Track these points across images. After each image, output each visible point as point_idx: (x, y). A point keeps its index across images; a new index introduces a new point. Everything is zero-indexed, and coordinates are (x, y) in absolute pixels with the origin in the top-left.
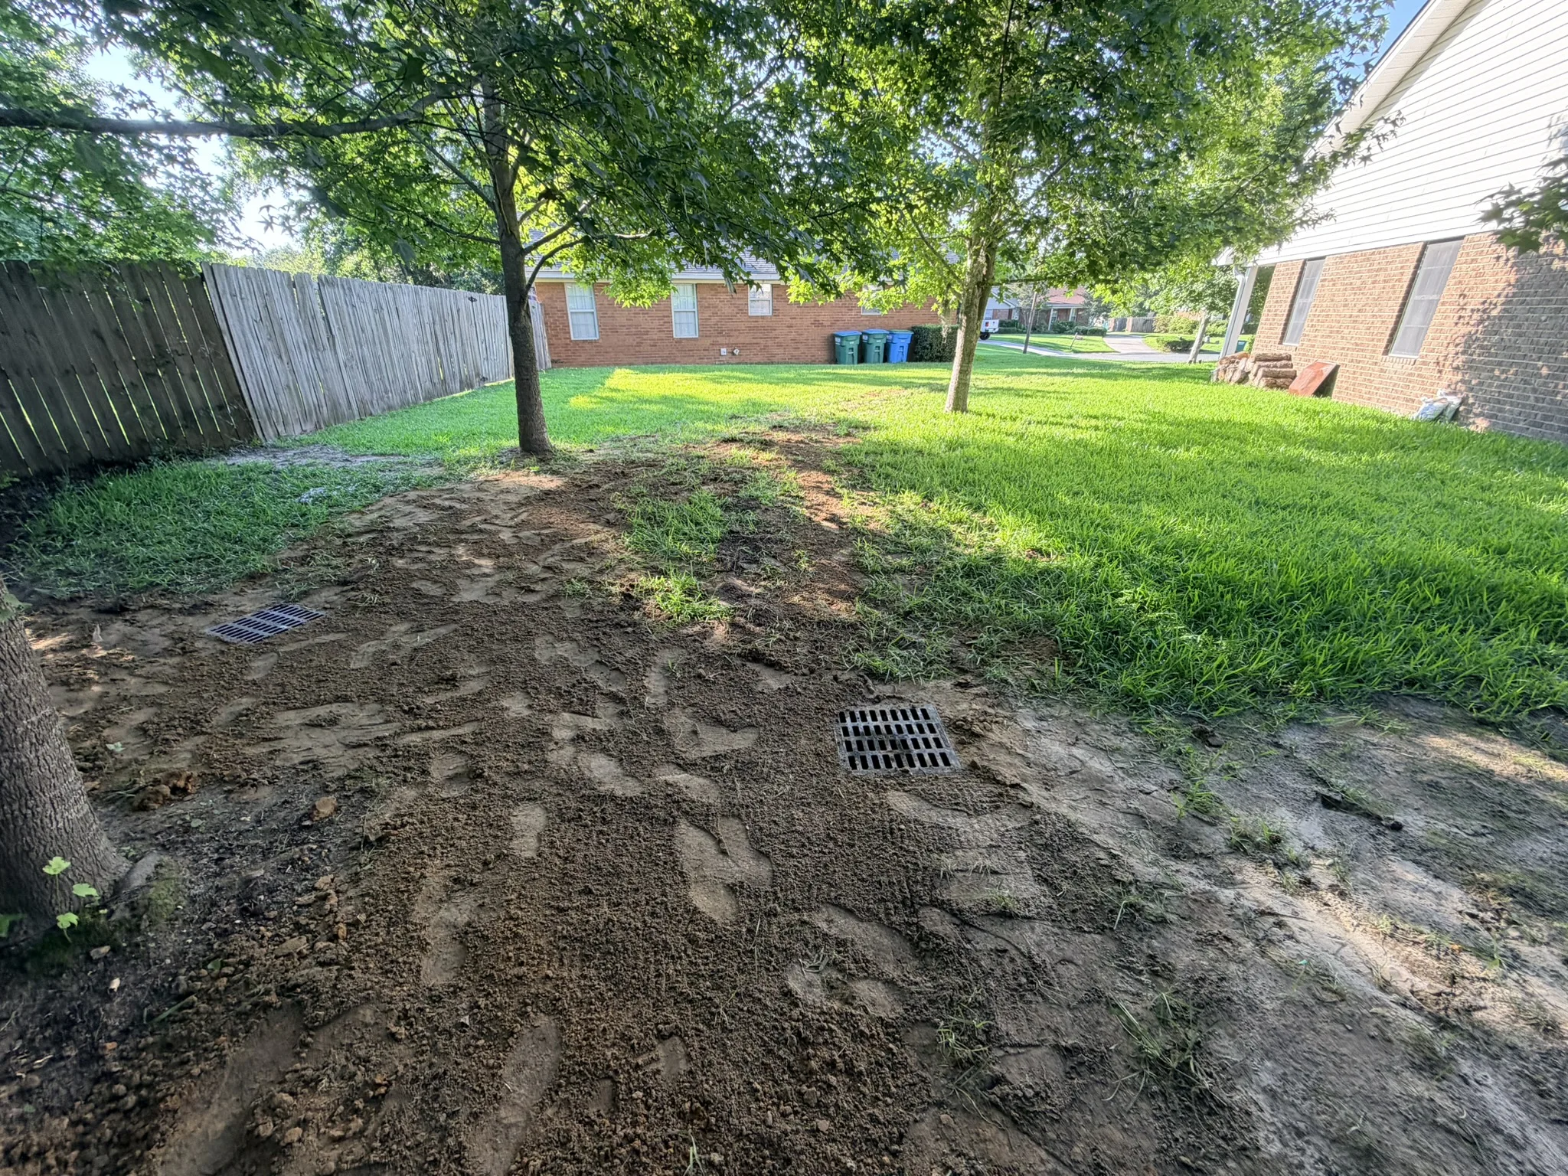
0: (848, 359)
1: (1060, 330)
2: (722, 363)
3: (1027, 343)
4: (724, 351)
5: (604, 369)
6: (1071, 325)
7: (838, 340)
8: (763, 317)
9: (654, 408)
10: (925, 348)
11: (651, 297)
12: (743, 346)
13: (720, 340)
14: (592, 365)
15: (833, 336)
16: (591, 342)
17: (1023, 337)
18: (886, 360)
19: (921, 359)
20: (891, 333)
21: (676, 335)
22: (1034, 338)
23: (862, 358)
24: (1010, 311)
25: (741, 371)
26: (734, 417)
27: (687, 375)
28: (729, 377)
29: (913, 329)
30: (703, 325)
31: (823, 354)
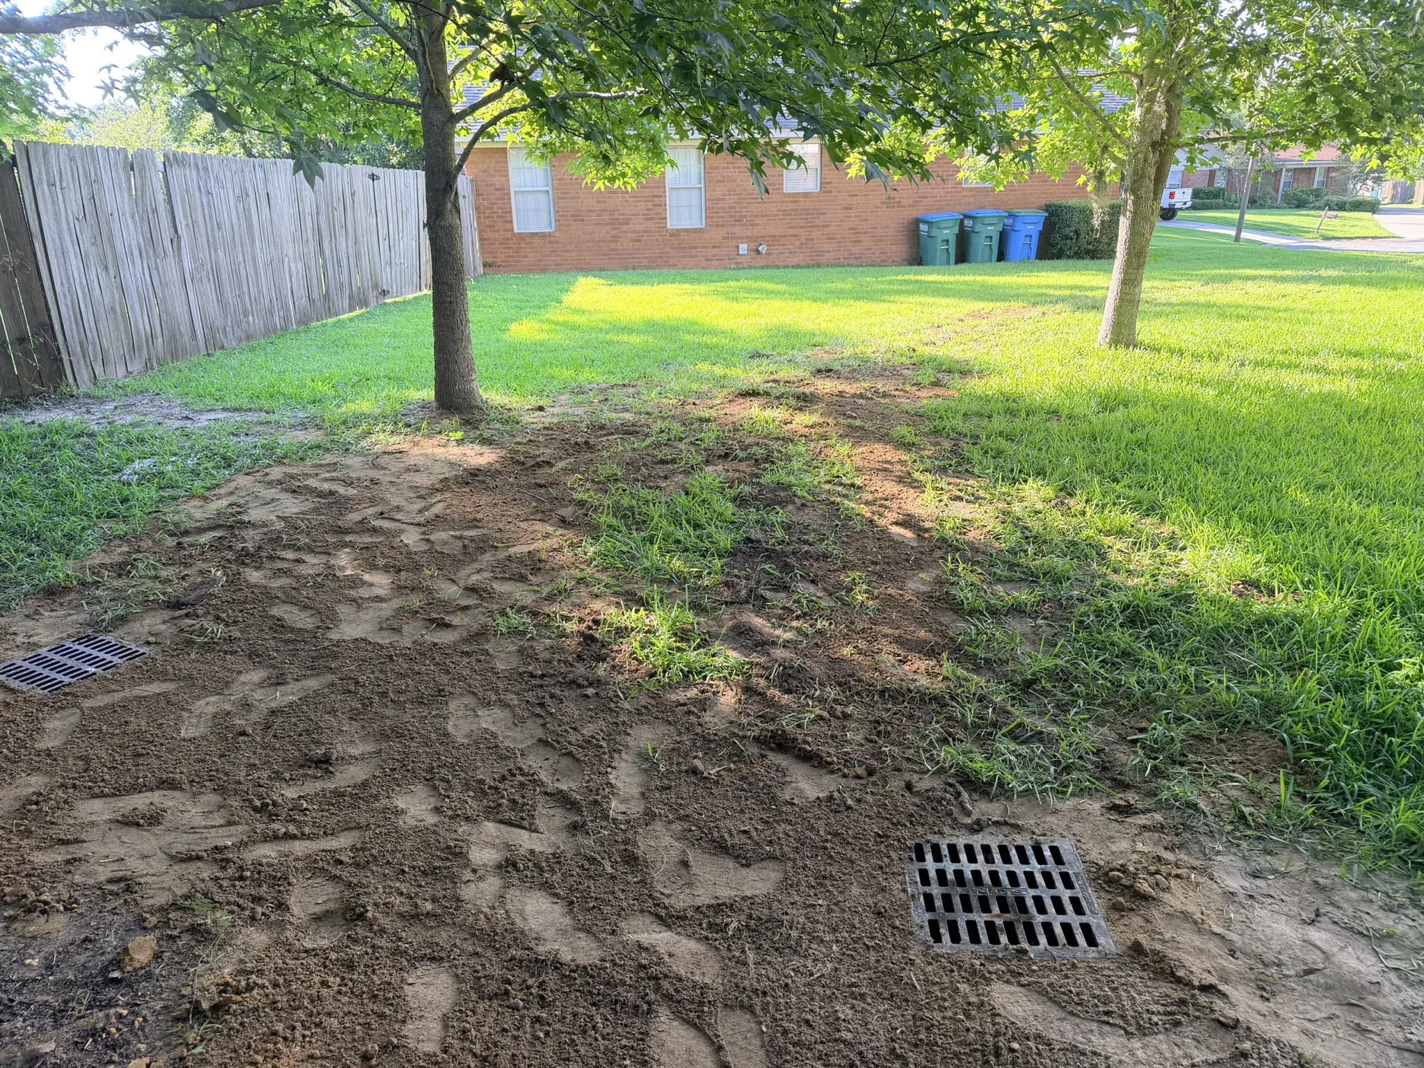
0: (940, 256)
1: (1299, 204)
2: (740, 266)
3: (1240, 226)
4: (743, 248)
5: (562, 278)
6: (1317, 194)
7: (923, 227)
8: (806, 195)
9: (635, 339)
10: (1067, 237)
11: (637, 174)
12: (772, 240)
13: (739, 231)
14: (544, 270)
15: (917, 222)
16: (542, 236)
17: (1235, 216)
18: (1001, 257)
19: (1059, 256)
20: (1011, 216)
21: (672, 224)
22: (1251, 217)
23: (962, 256)
24: (1212, 174)
25: (770, 280)
26: (756, 355)
27: (687, 286)
28: (750, 290)
29: (1047, 208)
30: (712, 209)
31: (901, 250)
